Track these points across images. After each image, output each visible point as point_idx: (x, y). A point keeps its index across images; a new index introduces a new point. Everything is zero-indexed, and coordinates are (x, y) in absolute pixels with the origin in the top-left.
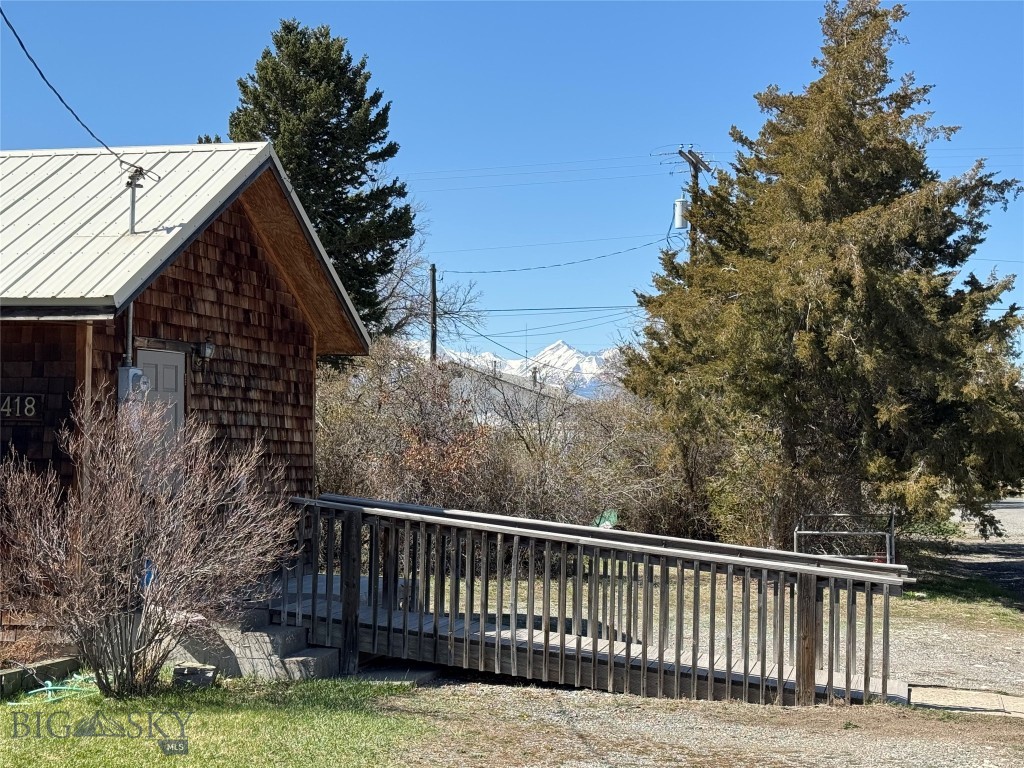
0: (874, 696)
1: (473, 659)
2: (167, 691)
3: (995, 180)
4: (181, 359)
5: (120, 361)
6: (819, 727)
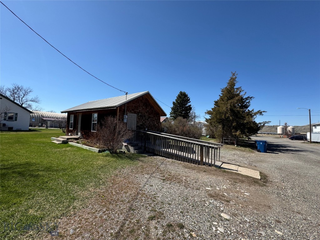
1: (158, 153)
2: (117, 154)
3: (250, 97)
4: (136, 115)
5: (124, 114)
6: (199, 171)
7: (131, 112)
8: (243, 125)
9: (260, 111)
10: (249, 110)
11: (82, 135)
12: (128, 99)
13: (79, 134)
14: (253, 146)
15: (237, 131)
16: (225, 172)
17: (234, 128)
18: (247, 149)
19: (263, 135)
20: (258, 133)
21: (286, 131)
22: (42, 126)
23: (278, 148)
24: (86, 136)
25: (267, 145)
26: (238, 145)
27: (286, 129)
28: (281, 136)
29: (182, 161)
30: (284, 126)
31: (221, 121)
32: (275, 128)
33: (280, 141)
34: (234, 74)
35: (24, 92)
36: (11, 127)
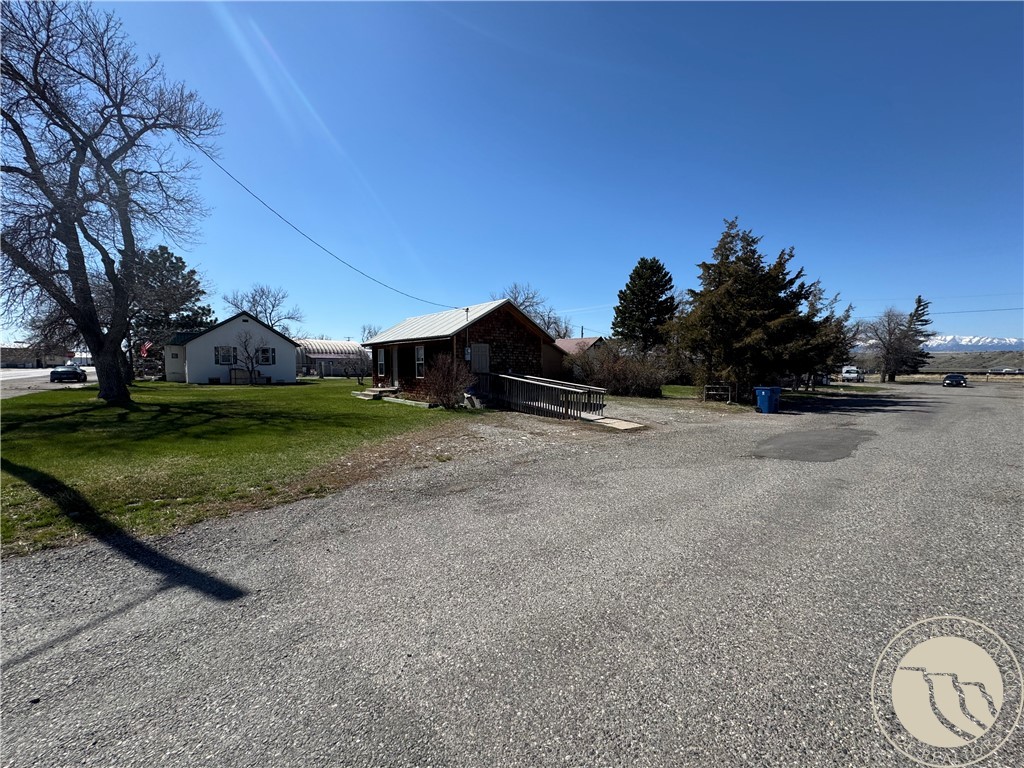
2: (455, 409)
4: (487, 345)
5: (465, 346)
7: (477, 341)
11: (402, 386)
12: (470, 320)
13: (396, 383)
22: (308, 373)
24: (408, 388)
35: (272, 299)
36: (268, 376)
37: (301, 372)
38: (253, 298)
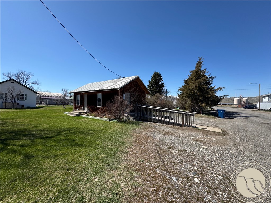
0: (190, 126)
1: (150, 120)
2: (123, 121)
3: (213, 77)
4: (130, 94)
5: (123, 94)
6: (183, 129)
7: (127, 91)
8: (208, 98)
9: (220, 87)
10: (212, 87)
11: (89, 110)
12: (125, 83)
13: (86, 109)
14: (215, 114)
15: (203, 103)
16: (199, 129)
17: (201, 101)
18: (211, 116)
19: (222, 105)
20: (218, 104)
21: (241, 102)
23: (233, 115)
24: (92, 110)
25: (225, 113)
26: (203, 114)
27: (241, 100)
28: (237, 106)
29: (169, 125)
30: (240, 98)
31: (190, 96)
32: (232, 99)
33: (236, 110)
34: (201, 59)
35: (27, 76)
36: (23, 105)
37: (38, 103)
38: (18, 75)
